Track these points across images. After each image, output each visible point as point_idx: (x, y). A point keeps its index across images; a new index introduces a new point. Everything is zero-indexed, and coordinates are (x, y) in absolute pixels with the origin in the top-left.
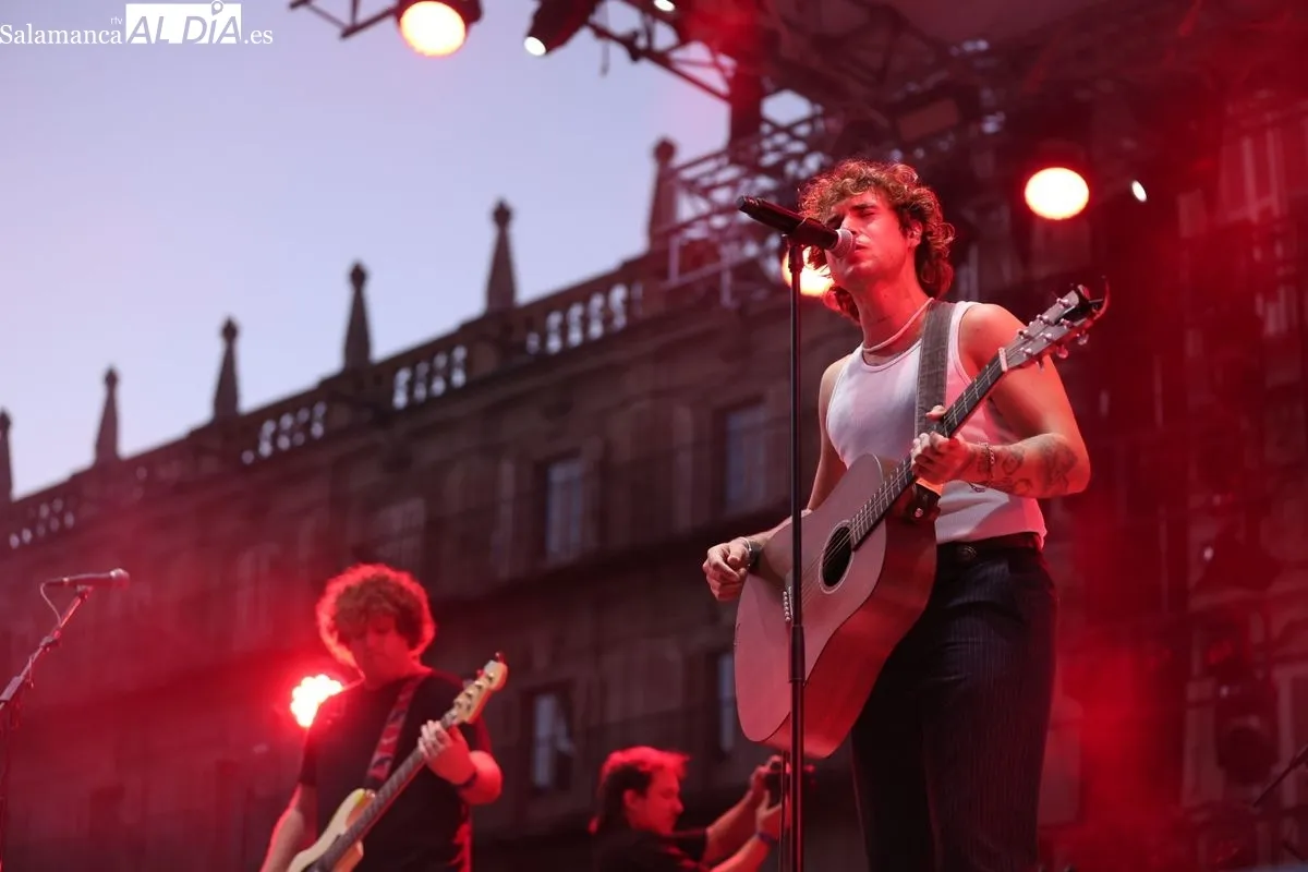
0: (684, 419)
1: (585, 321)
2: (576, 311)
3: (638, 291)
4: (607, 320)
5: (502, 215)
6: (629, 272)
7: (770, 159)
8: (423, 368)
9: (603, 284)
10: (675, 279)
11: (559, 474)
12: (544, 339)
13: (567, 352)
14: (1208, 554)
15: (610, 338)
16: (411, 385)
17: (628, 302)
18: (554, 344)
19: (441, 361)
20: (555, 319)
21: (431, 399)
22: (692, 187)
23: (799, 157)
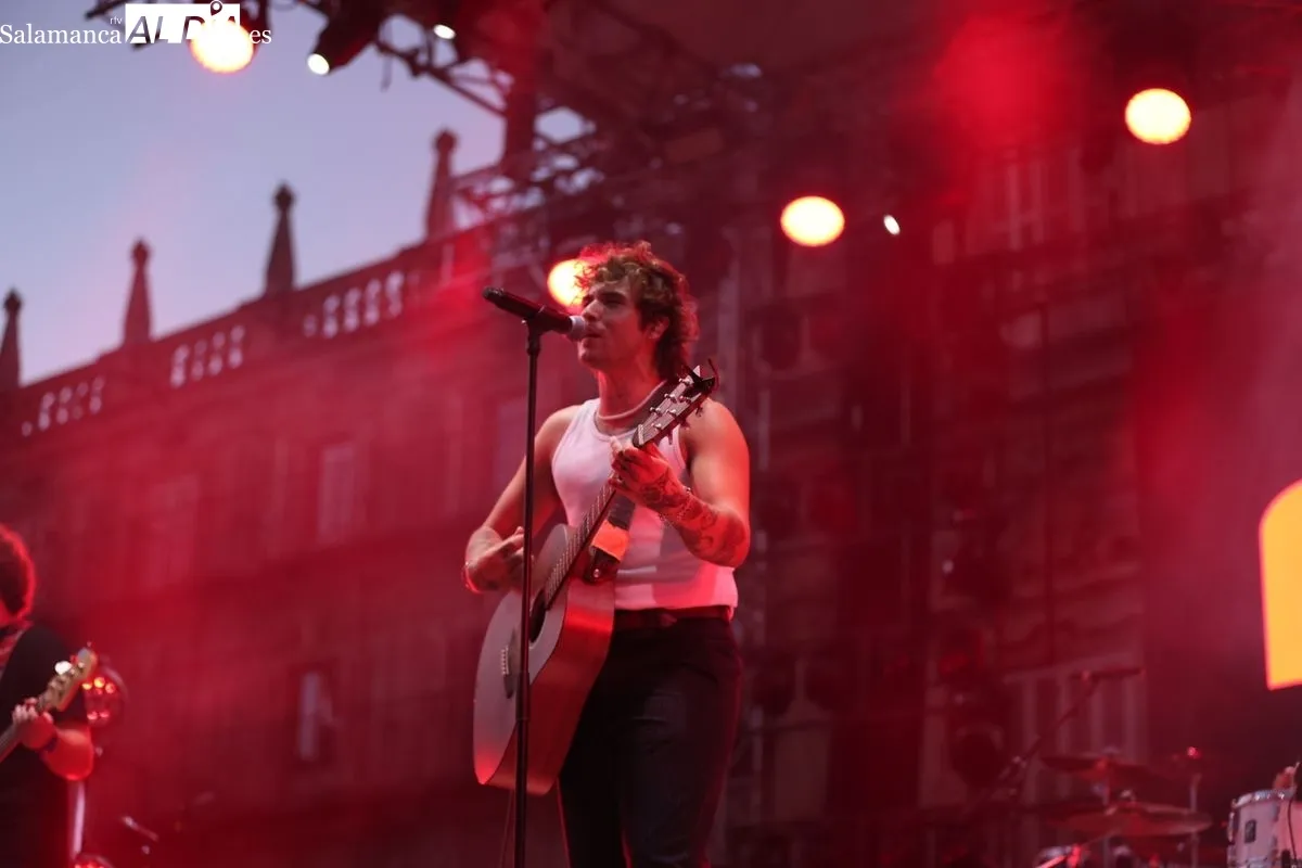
0: (455, 405)
1: (362, 308)
2: (353, 297)
3: (415, 278)
4: (384, 303)
5: (284, 199)
6: (406, 259)
7: (541, 174)
8: (201, 347)
9: (380, 270)
10: (447, 282)
11: (331, 456)
12: (320, 324)
13: (343, 337)
14: (948, 567)
15: (385, 323)
16: (189, 364)
17: (405, 290)
18: (331, 328)
19: (219, 341)
20: (332, 304)
21: (208, 378)
22: (467, 195)
23: (568, 174)
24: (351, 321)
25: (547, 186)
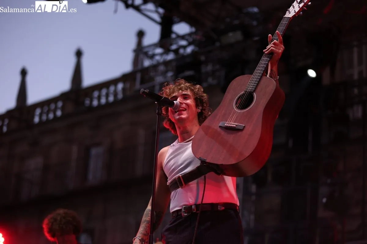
0: (142, 133)
1: (107, 95)
2: (104, 91)
3: (128, 85)
4: (115, 94)
5: (79, 54)
6: (125, 78)
7: (174, 47)
8: (46, 109)
9: (114, 82)
10: (138, 85)
11: (94, 151)
12: (91, 101)
13: (100, 106)
15: (116, 102)
16: (41, 115)
17: (124, 89)
18: (95, 103)
19: (53, 106)
20: (96, 94)
21: (48, 121)
22: (147, 54)
23: (184, 47)
24: (103, 101)
25: (176, 52)
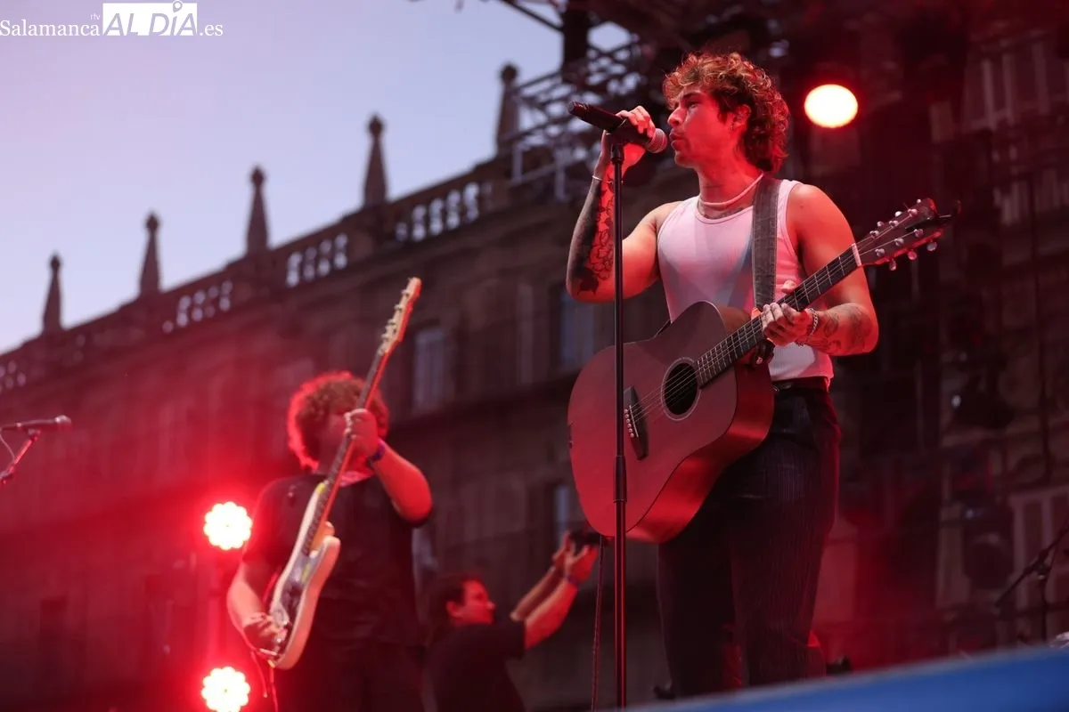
0: (526, 293)
1: (444, 214)
2: (437, 206)
3: (488, 189)
4: (463, 212)
5: (376, 127)
6: (480, 173)
7: (595, 79)
8: (311, 253)
9: (458, 183)
10: (518, 178)
11: (424, 339)
12: (410, 228)
13: (430, 239)
15: (465, 227)
16: (301, 268)
17: (480, 198)
18: (419, 233)
19: (326, 247)
20: (419, 212)
21: (318, 279)
22: (532, 102)
23: (620, 78)
24: (436, 227)
25: (600, 89)
